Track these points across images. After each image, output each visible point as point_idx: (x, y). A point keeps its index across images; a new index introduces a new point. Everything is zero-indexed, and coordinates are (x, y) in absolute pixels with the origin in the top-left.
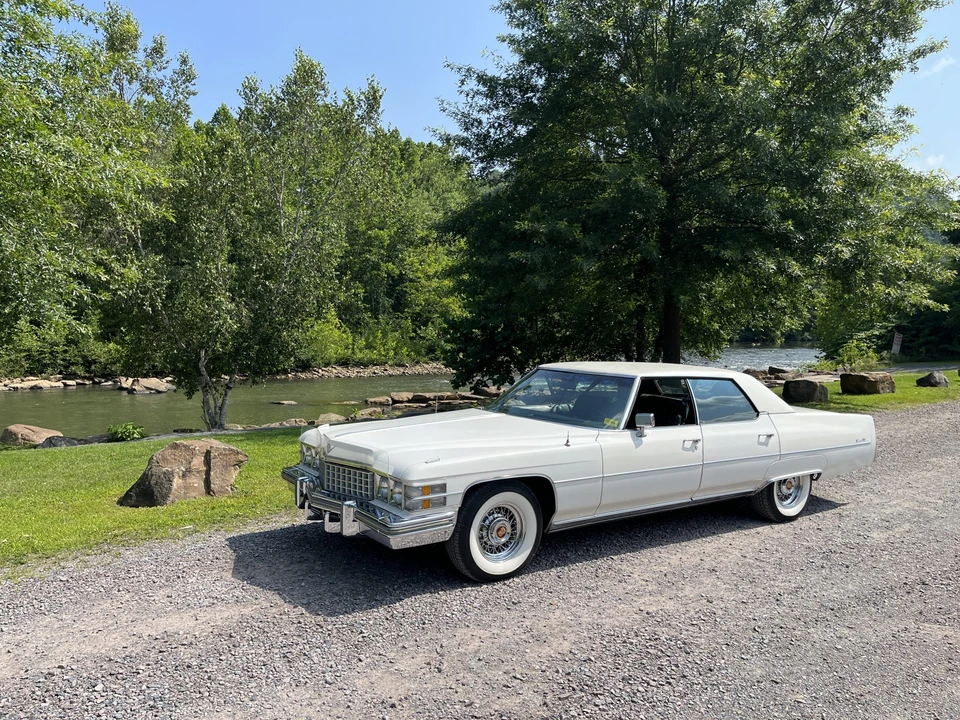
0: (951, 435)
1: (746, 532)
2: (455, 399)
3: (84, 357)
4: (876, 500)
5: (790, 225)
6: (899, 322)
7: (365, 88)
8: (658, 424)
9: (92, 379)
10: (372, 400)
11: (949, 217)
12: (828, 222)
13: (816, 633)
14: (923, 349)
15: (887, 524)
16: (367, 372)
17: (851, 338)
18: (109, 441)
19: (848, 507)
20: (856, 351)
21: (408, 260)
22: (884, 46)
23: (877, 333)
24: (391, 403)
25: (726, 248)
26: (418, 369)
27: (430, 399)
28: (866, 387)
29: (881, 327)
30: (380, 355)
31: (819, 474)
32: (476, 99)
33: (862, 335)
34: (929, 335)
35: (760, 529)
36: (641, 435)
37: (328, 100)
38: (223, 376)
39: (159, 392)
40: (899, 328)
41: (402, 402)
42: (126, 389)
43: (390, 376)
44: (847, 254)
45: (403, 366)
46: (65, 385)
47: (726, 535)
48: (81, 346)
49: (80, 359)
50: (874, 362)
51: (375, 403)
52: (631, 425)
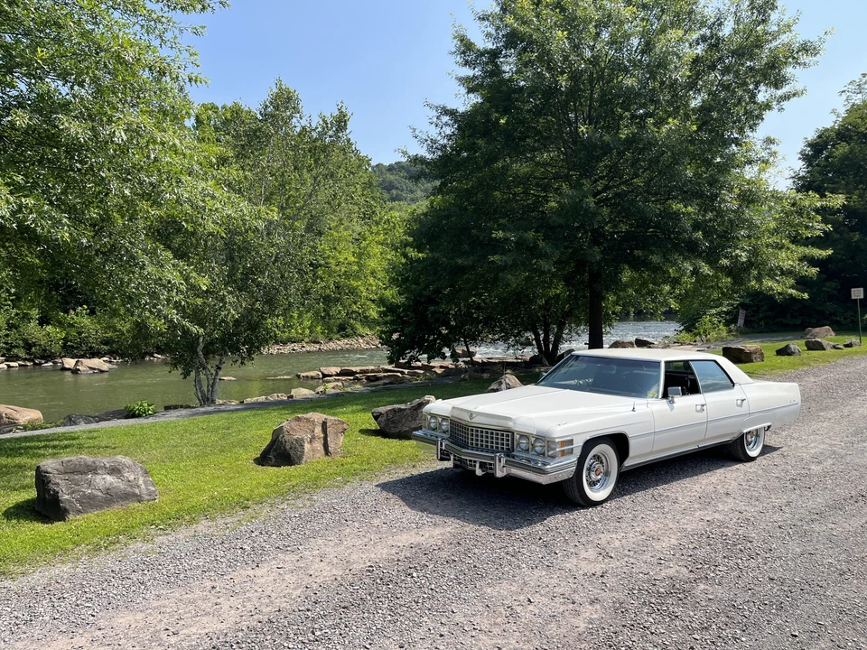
0: (825, 395)
1: (729, 468)
2: (379, 372)
3: (25, 341)
4: (800, 445)
5: (699, 234)
6: (742, 300)
7: (336, 113)
8: (684, 394)
9: (33, 361)
10: (304, 374)
11: (812, 227)
12: (726, 232)
13: (816, 526)
14: (762, 323)
15: (817, 459)
16: (287, 349)
17: (705, 314)
18: (127, 417)
19: (783, 449)
20: (709, 326)
21: (320, 248)
22: (759, 91)
23: (724, 309)
24: (321, 376)
25: (652, 253)
26: (332, 345)
27: (356, 373)
28: (743, 357)
29: (728, 305)
30: (297, 333)
31: (769, 427)
32: (444, 129)
33: (714, 311)
34: (767, 311)
35: (737, 466)
36: (672, 402)
37: (304, 122)
38: (156, 355)
39: (102, 372)
40: (742, 305)
41: (331, 376)
42: (69, 369)
43: (309, 352)
44: (744, 257)
45: (318, 343)
46: (9, 366)
47: (718, 471)
48: (21, 330)
49: (21, 342)
50: (724, 334)
51: (307, 377)
52: (665, 396)
